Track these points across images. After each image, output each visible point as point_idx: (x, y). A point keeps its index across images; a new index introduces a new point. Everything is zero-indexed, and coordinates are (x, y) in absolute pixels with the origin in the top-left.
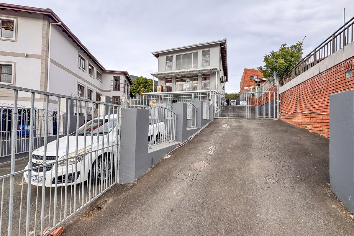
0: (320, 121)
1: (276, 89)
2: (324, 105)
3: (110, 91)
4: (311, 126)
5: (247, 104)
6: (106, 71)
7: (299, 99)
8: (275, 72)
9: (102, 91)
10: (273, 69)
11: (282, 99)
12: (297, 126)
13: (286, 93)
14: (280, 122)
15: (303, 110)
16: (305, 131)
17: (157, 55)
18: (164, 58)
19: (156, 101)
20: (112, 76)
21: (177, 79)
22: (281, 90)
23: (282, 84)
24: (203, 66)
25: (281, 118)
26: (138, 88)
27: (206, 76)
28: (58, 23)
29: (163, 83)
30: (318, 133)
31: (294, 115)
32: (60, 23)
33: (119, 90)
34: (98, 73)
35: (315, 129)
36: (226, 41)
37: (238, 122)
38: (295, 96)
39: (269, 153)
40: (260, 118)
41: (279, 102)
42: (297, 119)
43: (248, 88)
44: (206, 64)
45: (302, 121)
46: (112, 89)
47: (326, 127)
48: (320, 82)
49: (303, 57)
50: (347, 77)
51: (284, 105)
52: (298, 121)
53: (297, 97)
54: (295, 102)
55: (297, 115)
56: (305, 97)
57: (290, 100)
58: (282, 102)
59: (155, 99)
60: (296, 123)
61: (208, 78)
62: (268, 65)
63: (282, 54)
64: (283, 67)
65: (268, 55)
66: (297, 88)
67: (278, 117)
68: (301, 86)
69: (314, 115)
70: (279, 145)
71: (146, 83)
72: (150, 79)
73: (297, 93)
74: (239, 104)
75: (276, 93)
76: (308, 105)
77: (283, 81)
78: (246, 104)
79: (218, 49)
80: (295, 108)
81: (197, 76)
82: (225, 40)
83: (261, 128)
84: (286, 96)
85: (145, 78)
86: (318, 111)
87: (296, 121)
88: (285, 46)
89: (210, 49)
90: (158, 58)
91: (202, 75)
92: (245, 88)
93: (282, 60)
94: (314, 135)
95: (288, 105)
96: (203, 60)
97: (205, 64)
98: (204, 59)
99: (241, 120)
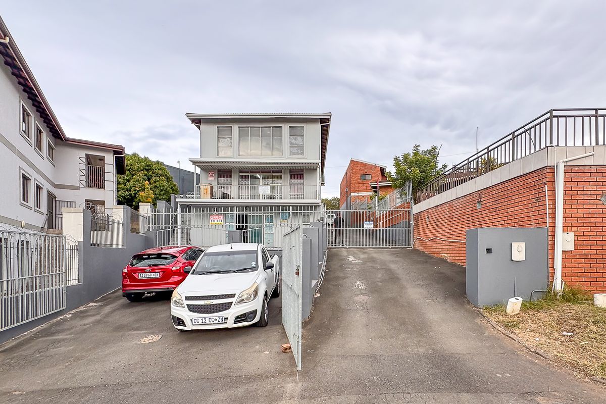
0: (457, 249)
1: (409, 207)
2: (460, 232)
3: (78, 188)
4: (449, 255)
5: (374, 227)
6: (67, 140)
7: (437, 223)
8: (407, 183)
9: (57, 186)
10: (405, 179)
11: (416, 221)
12: (436, 255)
13: (422, 214)
14: (415, 251)
15: (442, 237)
16: (444, 261)
17: (197, 121)
18: (214, 128)
19: (222, 217)
20: (83, 154)
21: (241, 174)
22: (416, 209)
23: (416, 201)
24: (291, 153)
25: (416, 246)
26: (128, 181)
27: (298, 173)
28: (3, 39)
29: (211, 179)
30: (456, 261)
31: (432, 243)
32: (7, 41)
33: (103, 187)
34: (50, 145)
35: (453, 258)
36: (330, 116)
37: (365, 253)
38: (433, 219)
39: (419, 283)
40: (390, 247)
41: (413, 224)
42: (435, 247)
43: (356, 194)
44: (297, 151)
45: (440, 250)
46: (84, 183)
47: (462, 255)
48: (458, 207)
49: (439, 168)
50: (478, 208)
51: (420, 229)
52: (437, 250)
53: (435, 221)
54: (432, 227)
55: (435, 243)
56: (444, 222)
57: (427, 223)
58: (417, 226)
59: (221, 214)
60: (434, 252)
61: (301, 177)
62: (399, 172)
63: (416, 161)
64: (418, 178)
65: (399, 157)
66: (435, 210)
67: (412, 246)
68: (439, 208)
69: (453, 242)
70: (425, 275)
71: (147, 170)
72: (158, 162)
73: (435, 216)
74: (363, 227)
75: (409, 213)
76: (446, 231)
77: (417, 197)
78: (372, 226)
79: (317, 127)
80: (432, 234)
81: (281, 171)
82: (330, 114)
83: (397, 259)
84: (422, 218)
85: (146, 159)
86: (456, 238)
87: (434, 250)
88: (418, 148)
89: (305, 125)
90: (199, 127)
91: (291, 171)
92: (353, 194)
93: (417, 170)
94: (453, 265)
95: (425, 229)
96: (291, 143)
97: (295, 150)
98: (293, 141)
99: (366, 250)
